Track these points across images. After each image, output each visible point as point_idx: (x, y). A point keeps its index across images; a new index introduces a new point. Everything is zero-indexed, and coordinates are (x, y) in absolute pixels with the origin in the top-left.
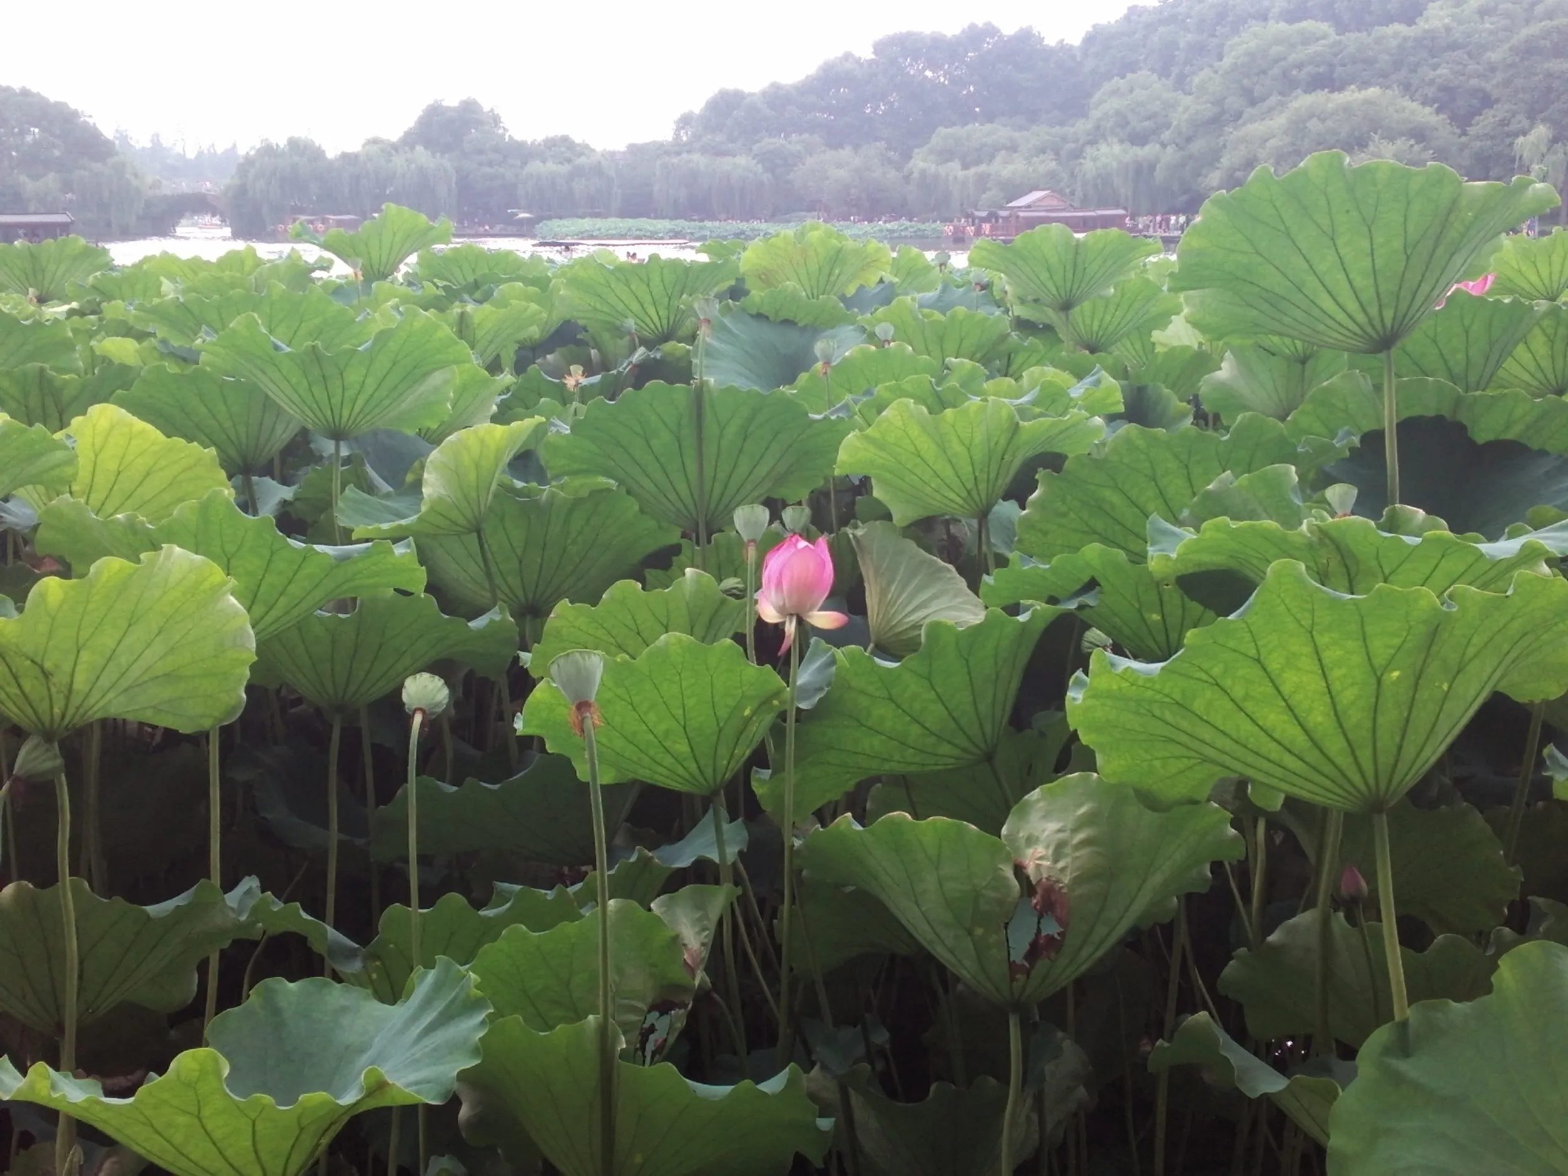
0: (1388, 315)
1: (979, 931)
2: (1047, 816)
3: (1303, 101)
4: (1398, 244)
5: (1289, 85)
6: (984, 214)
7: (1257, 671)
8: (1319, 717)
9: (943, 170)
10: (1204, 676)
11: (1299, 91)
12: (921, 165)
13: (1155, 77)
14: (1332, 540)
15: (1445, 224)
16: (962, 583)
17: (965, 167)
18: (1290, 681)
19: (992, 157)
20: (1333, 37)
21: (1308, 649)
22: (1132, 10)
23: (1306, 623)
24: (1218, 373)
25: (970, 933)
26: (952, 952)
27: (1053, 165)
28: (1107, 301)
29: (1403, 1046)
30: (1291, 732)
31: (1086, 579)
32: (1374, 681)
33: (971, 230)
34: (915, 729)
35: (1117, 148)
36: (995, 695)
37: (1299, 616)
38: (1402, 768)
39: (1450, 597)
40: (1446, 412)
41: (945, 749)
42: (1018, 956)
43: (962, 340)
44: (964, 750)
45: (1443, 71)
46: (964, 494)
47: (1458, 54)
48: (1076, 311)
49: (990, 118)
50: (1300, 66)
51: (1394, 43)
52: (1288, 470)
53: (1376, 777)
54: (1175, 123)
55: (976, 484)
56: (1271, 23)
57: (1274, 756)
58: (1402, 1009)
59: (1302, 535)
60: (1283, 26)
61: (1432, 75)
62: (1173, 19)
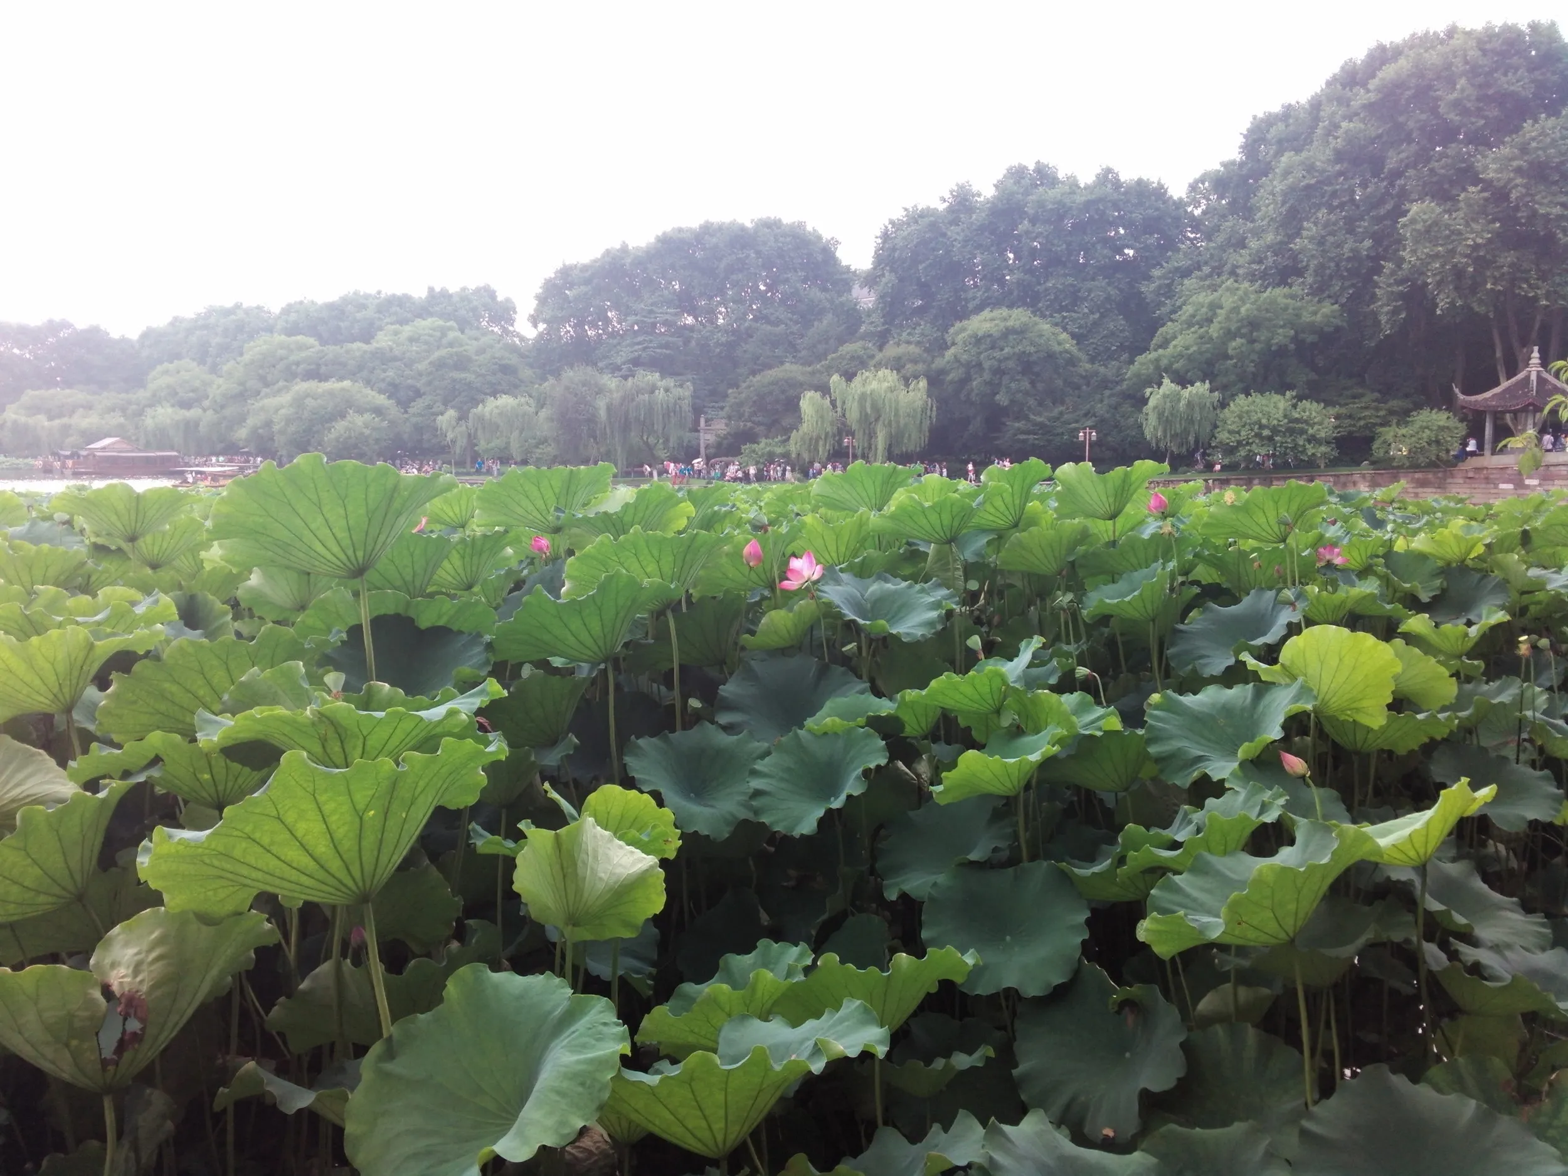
0: (360, 554)
1: (74, 1043)
2: (127, 944)
3: (302, 387)
4: (362, 511)
5: (291, 375)
6: (68, 453)
7: (278, 826)
8: (322, 848)
9: (31, 421)
10: (240, 834)
11: (298, 380)
12: (14, 416)
13: (195, 364)
14: (328, 718)
15: (391, 499)
16: (52, 762)
17: (51, 419)
18: (301, 828)
19: (72, 413)
20: (318, 347)
21: (314, 806)
22: (176, 319)
23: (310, 789)
24: (249, 582)
25: (67, 1045)
26: (53, 1062)
27: (122, 420)
28: (164, 534)
29: (390, 1054)
30: (305, 861)
31: (152, 756)
32: (357, 820)
33: (57, 464)
34: (15, 889)
35: (170, 410)
36: (82, 853)
37: (305, 785)
38: (379, 871)
39: (403, 760)
40: (401, 611)
41: (42, 899)
42: (108, 1052)
43: (47, 567)
44: (58, 897)
45: (391, 373)
46: (51, 697)
47: (398, 363)
48: (140, 543)
49: (68, 384)
50: (298, 364)
51: (358, 354)
52: (298, 665)
53: (364, 881)
54: (211, 396)
55: (61, 689)
56: (276, 335)
57: (293, 878)
58: (389, 1029)
59: (307, 717)
60: (283, 337)
61: (383, 375)
62: (206, 327)
